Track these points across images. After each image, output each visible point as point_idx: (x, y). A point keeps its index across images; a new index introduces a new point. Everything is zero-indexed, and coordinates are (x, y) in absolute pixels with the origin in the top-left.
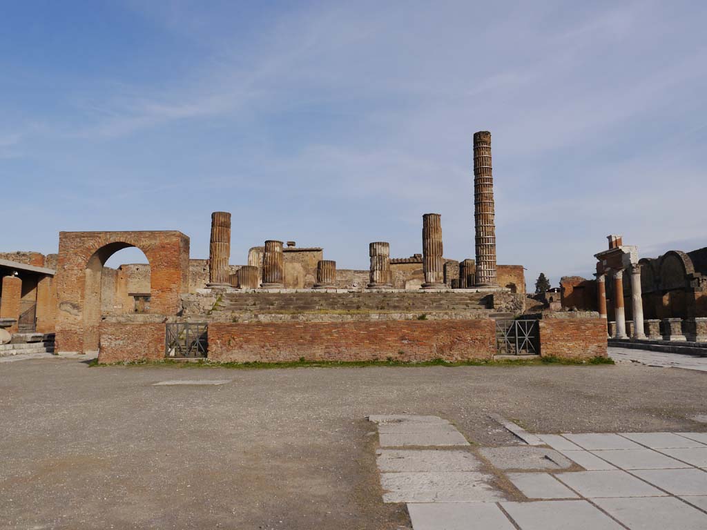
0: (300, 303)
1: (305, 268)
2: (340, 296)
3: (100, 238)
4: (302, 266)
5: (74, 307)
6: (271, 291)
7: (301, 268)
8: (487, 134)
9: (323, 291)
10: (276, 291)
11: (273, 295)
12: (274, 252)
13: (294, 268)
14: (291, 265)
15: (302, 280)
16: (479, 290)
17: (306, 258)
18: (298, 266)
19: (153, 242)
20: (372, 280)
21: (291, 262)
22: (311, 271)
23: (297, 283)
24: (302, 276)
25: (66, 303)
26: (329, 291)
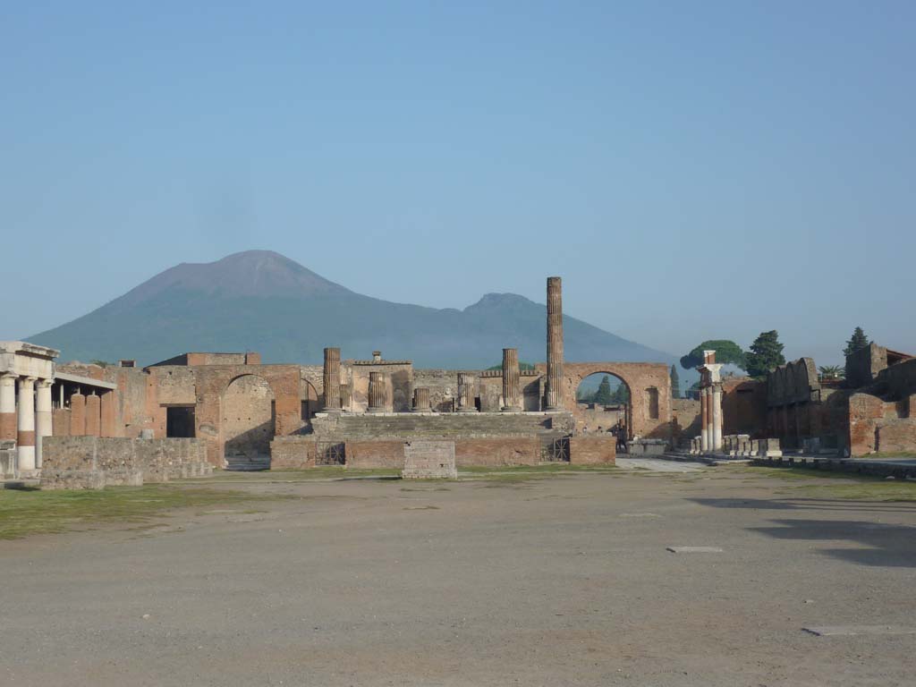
0: (402, 425)
1: (394, 382)
2: (434, 417)
3: (231, 370)
5: (212, 429)
6: (377, 415)
8: (557, 279)
9: (419, 414)
10: (382, 414)
11: (380, 418)
12: (378, 382)
16: (547, 413)
17: (396, 372)
19: (276, 374)
20: (460, 405)
25: (204, 426)
26: (424, 414)
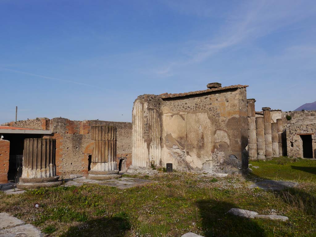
1: (214, 120)
4: (209, 118)
7: (208, 120)
13: (198, 121)
14: (194, 116)
15: (210, 140)
17: (216, 104)
18: (203, 117)
21: (194, 112)
22: (223, 125)
23: (203, 144)
24: (209, 133)
